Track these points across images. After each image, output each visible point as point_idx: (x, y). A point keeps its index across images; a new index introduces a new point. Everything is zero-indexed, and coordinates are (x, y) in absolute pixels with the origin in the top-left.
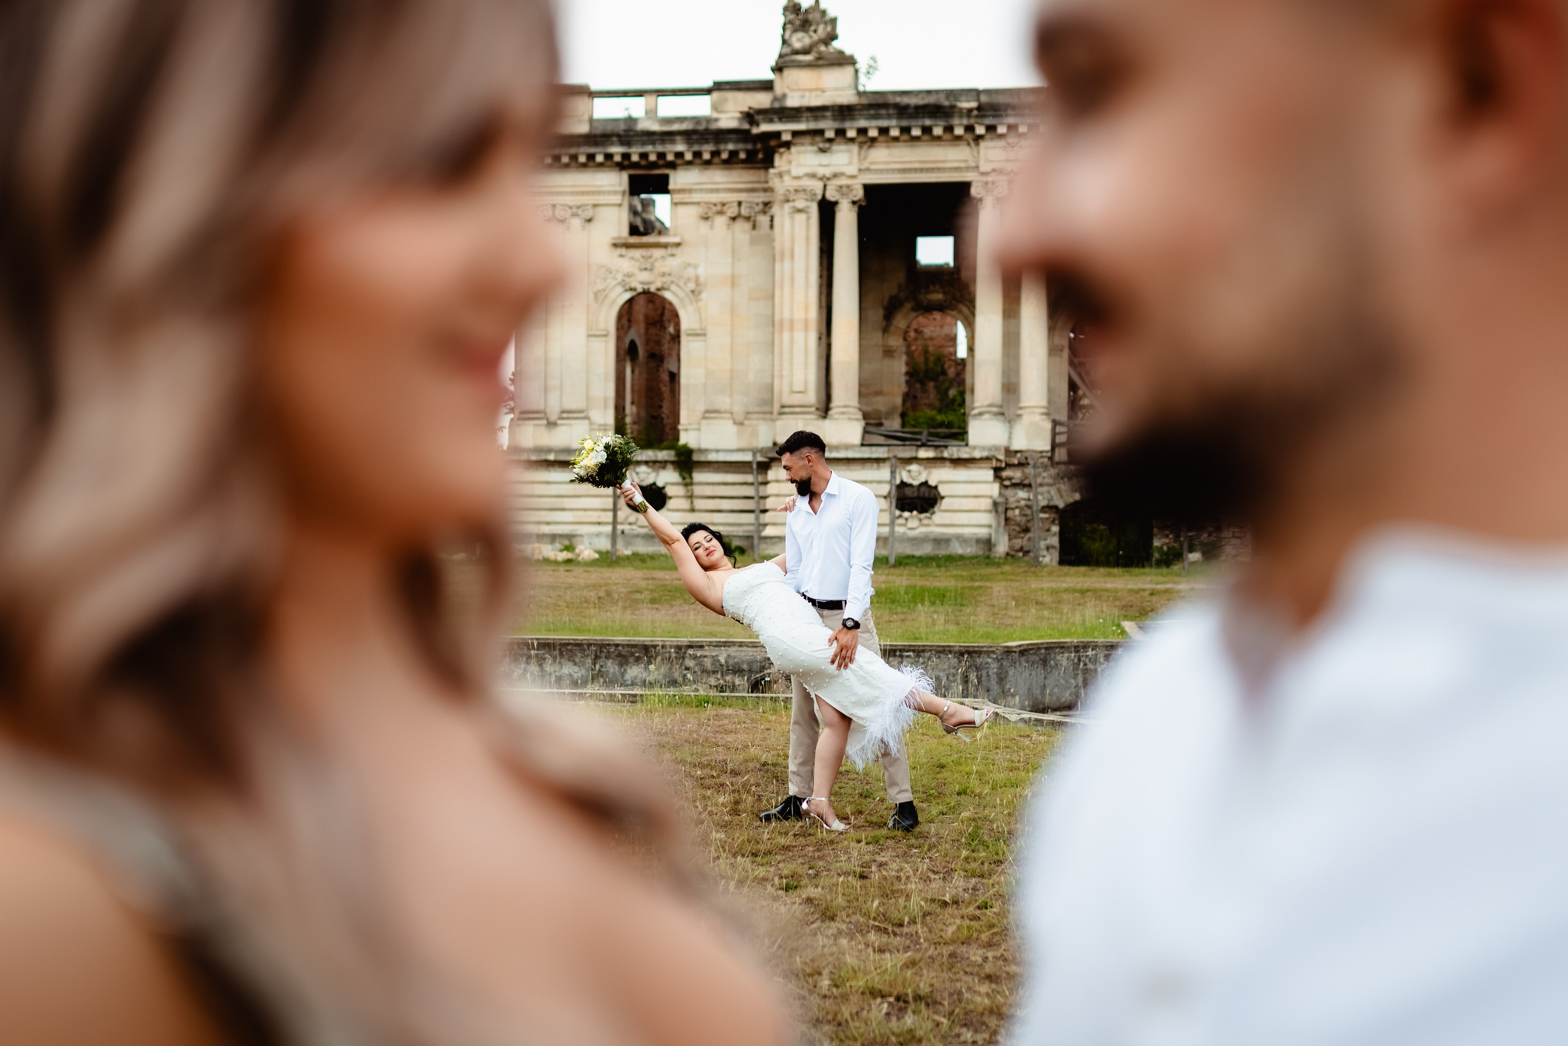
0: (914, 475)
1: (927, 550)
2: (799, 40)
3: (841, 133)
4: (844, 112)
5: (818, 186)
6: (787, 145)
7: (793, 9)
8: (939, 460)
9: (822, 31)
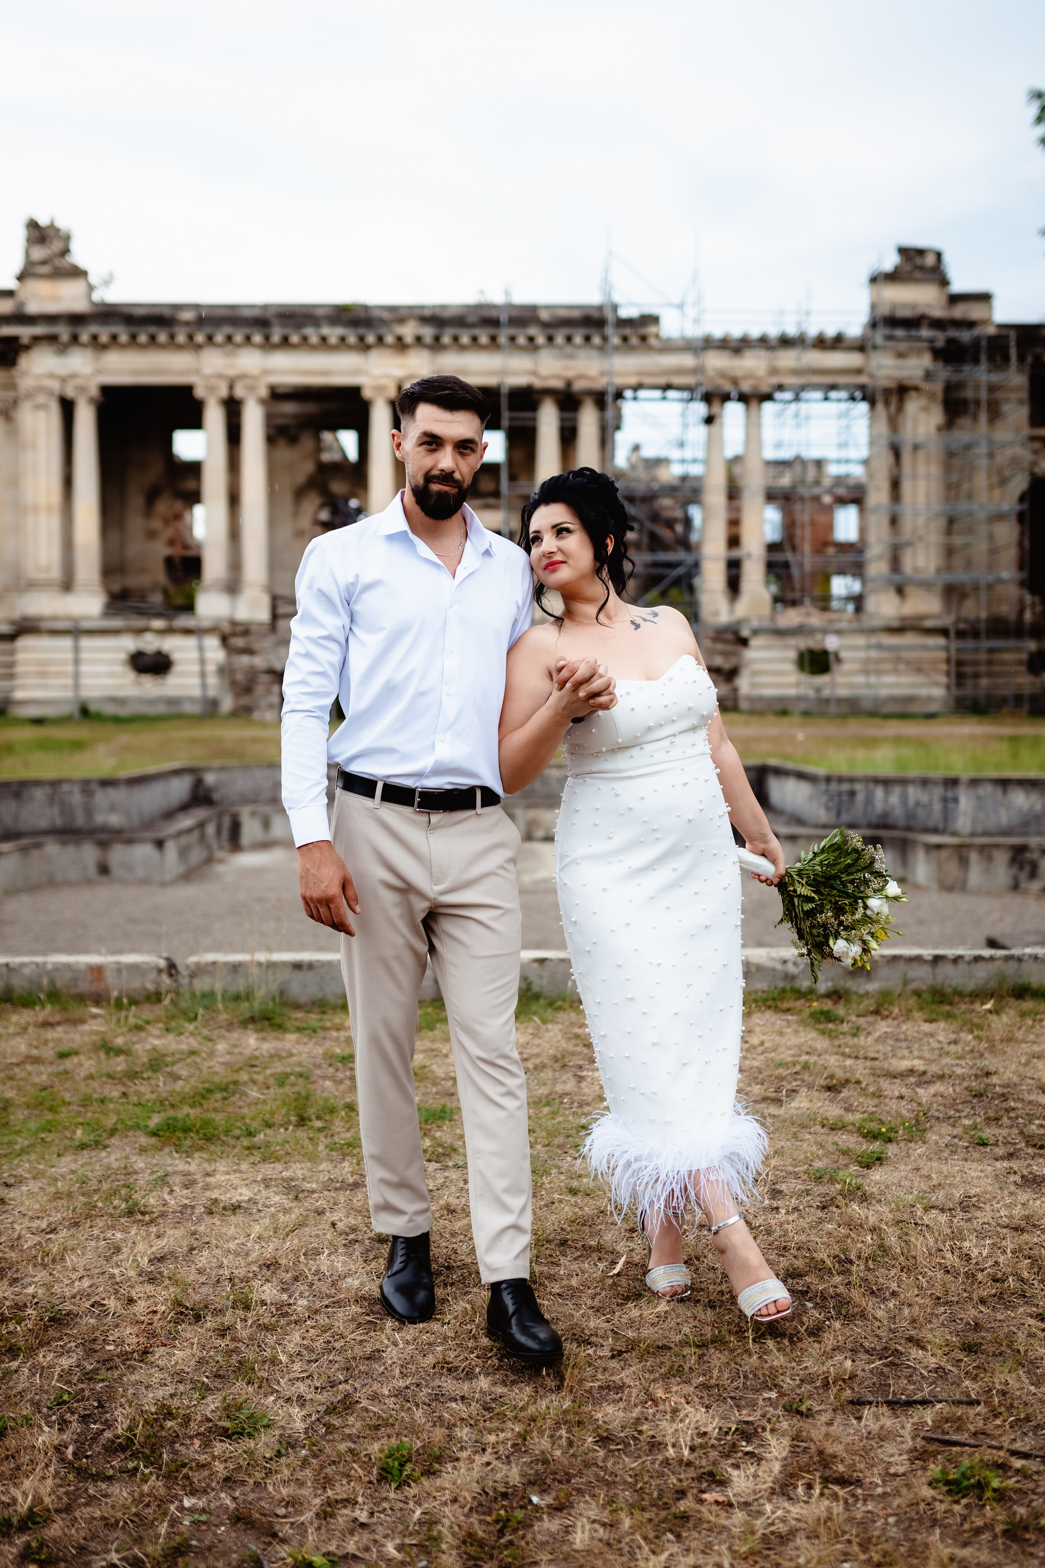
0: (150, 643)
1: (161, 709)
2: (39, 253)
3: (75, 339)
4: (76, 320)
5: (55, 385)
6: (27, 348)
7: (33, 225)
8: (169, 631)
9: (57, 246)
